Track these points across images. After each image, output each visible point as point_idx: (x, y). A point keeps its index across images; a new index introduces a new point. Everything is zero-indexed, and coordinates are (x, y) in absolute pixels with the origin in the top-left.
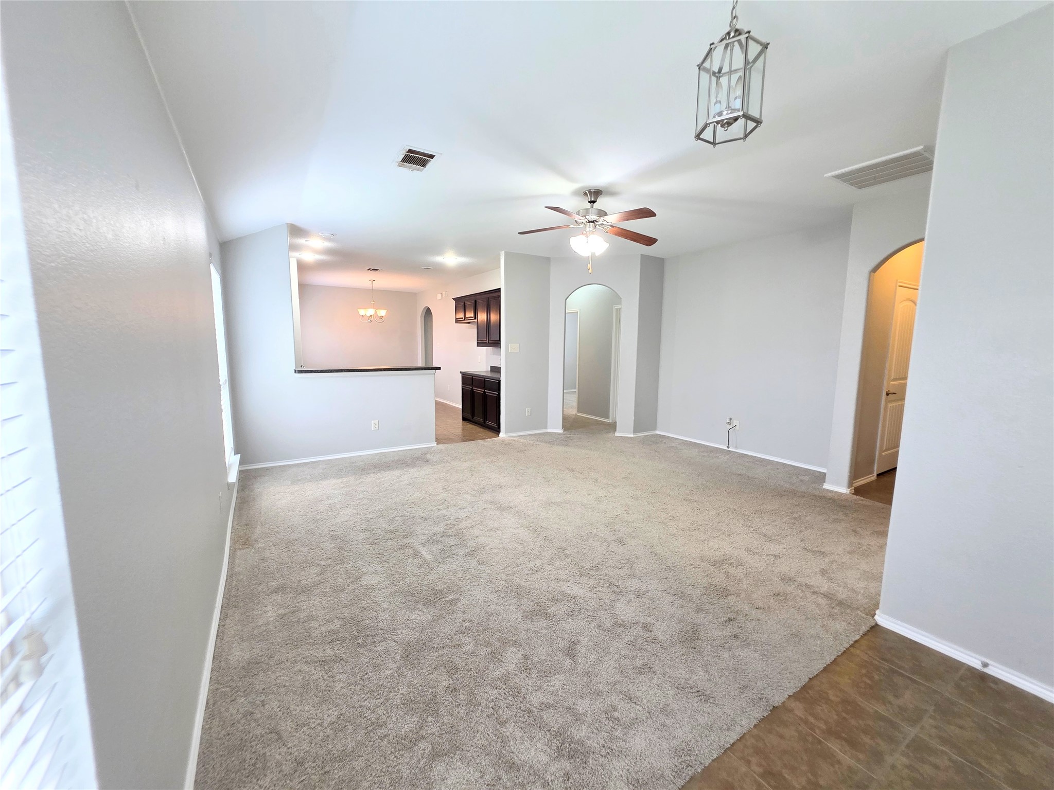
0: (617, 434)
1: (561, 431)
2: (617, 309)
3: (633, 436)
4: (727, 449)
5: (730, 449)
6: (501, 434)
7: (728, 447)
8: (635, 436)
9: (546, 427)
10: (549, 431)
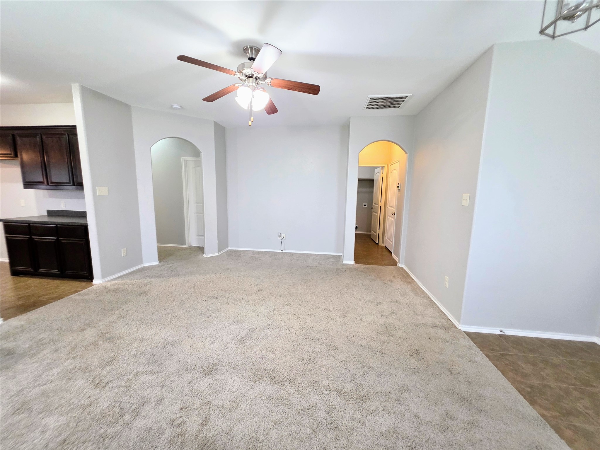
0: (206, 256)
1: (157, 263)
2: (185, 160)
3: (218, 255)
4: (281, 251)
5: (283, 251)
6: (95, 281)
7: (282, 250)
8: (219, 254)
9: (141, 263)
10: (145, 265)
